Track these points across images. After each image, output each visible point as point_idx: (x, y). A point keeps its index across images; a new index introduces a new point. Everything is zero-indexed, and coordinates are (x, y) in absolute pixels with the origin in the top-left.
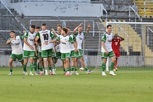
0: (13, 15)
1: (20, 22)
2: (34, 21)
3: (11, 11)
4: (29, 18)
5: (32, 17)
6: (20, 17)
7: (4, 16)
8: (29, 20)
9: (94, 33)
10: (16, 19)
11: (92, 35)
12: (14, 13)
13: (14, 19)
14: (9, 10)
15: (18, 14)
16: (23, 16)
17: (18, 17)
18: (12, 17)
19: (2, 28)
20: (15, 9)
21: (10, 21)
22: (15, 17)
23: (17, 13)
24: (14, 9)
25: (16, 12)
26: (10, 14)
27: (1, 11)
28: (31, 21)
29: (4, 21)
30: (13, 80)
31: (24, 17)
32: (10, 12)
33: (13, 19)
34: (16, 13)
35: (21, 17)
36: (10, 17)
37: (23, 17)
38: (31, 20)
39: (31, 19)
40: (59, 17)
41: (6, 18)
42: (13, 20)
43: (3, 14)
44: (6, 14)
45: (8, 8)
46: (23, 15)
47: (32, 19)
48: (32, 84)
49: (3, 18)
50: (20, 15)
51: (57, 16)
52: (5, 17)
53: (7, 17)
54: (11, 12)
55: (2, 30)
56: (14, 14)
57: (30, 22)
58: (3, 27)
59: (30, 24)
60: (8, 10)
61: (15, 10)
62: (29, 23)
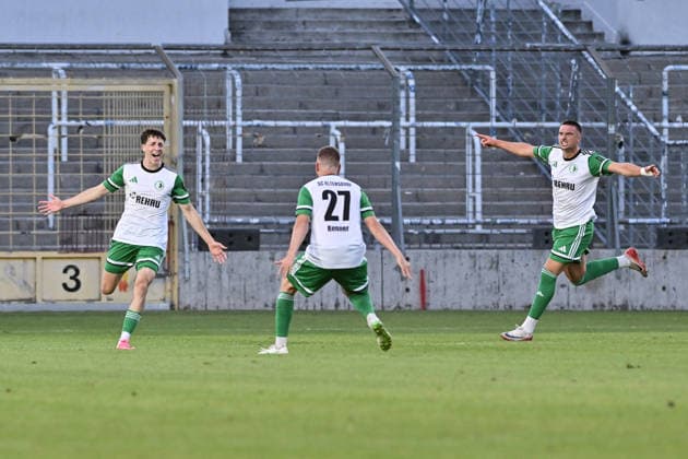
0: (577, 42)
1: (611, 75)
2: (682, 71)
3: (566, 19)
4: (660, 58)
5: (675, 49)
6: (613, 50)
7: (528, 45)
8: (662, 69)
10: (591, 60)
12: (579, 31)
13: (581, 61)
14: (553, 17)
15: (601, 35)
16: (625, 47)
17: (603, 54)
18: (566, 50)
19: (516, 111)
20: (582, 9)
21: (557, 75)
22: (586, 50)
23: (597, 29)
24: (578, 12)
25: (589, 24)
26: (559, 38)
27: (514, 23)
28: (670, 72)
29: (526, 75)
30: (574, 381)
31: (633, 53)
32: (560, 25)
33: (573, 61)
34: (588, 31)
35: (618, 53)
36: (557, 50)
37: (624, 53)
38: (670, 67)
39: (668, 64)
41: (540, 59)
42: (575, 69)
43: (524, 37)
44: (537, 38)
45: (550, 6)
46: (625, 42)
47: (675, 63)
48: (678, 402)
49: (523, 59)
50: (612, 38)
52: (534, 50)
53: (543, 54)
54: (565, 23)
55: (519, 120)
56: (578, 36)
57: (665, 74)
58: (521, 106)
59: (665, 87)
60: (547, 16)
61: (585, 17)
62: (660, 81)
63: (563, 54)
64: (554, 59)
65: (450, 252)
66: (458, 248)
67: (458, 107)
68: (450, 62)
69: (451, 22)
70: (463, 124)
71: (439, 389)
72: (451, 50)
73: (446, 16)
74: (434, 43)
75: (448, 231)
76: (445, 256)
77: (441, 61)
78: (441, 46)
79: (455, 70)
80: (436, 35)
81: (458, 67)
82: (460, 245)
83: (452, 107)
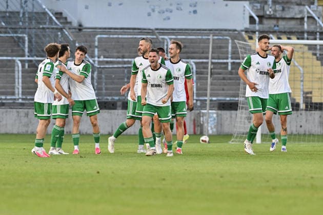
0: (61, 26)
1: (75, 39)
2: (103, 38)
3: (56, 16)
4: (95, 33)
5: (100, 28)
6: (75, 29)
7: (41, 26)
8: (95, 37)
9: (230, 64)
10: (66, 33)
11: (227, 68)
12: (62, 21)
13: (63, 33)
14: (51, 15)
15: (70, 23)
16: (80, 28)
17: (71, 30)
18: (57, 29)
19: (36, 53)
20: (63, 12)
21: (53, 39)
22: (64, 28)
23: (69, 20)
24: (61, 14)
25: (66, 18)
26: (54, 24)
27: (35, 18)
28: (98, 38)
29: (40, 38)
30: (59, 163)
31: (84, 30)
32: (54, 18)
33: (59, 33)
34: (66, 21)
35: (77, 30)
36: (53, 28)
37: (80, 30)
38: (99, 36)
39: (97, 34)
40: (157, 29)
41: (45, 32)
42: (60, 36)
43: (39, 23)
44: (45, 23)
45: (50, 11)
46: (80, 25)
47: (101, 34)
48: (100, 171)
49: (39, 32)
50: (75, 24)
51: (153, 27)
52: (43, 28)
53: (47, 30)
54: (56, 18)
55: (37, 57)
56: (61, 23)
57: (96, 39)
58: (38, 51)
59: (96, 44)
60: (49, 15)
61: (64, 15)
62: (94, 42)
63: (55, 30)
64: (52, 32)
65: (9, 110)
66: (11, 108)
67: (12, 51)
68: (9, 33)
69: (9, 17)
70: (14, 58)
71: (4, 165)
72: (10, 28)
73: (8, 14)
74: (3, 25)
75: (8, 101)
76: (7, 112)
77: (5, 33)
78: (6, 26)
79: (11, 37)
80: (4, 22)
81: (12, 35)
82: (12, 107)
83: (10, 51)
